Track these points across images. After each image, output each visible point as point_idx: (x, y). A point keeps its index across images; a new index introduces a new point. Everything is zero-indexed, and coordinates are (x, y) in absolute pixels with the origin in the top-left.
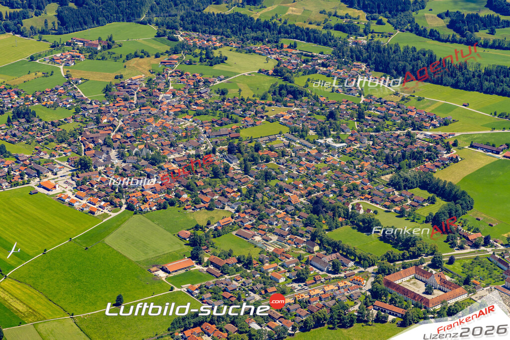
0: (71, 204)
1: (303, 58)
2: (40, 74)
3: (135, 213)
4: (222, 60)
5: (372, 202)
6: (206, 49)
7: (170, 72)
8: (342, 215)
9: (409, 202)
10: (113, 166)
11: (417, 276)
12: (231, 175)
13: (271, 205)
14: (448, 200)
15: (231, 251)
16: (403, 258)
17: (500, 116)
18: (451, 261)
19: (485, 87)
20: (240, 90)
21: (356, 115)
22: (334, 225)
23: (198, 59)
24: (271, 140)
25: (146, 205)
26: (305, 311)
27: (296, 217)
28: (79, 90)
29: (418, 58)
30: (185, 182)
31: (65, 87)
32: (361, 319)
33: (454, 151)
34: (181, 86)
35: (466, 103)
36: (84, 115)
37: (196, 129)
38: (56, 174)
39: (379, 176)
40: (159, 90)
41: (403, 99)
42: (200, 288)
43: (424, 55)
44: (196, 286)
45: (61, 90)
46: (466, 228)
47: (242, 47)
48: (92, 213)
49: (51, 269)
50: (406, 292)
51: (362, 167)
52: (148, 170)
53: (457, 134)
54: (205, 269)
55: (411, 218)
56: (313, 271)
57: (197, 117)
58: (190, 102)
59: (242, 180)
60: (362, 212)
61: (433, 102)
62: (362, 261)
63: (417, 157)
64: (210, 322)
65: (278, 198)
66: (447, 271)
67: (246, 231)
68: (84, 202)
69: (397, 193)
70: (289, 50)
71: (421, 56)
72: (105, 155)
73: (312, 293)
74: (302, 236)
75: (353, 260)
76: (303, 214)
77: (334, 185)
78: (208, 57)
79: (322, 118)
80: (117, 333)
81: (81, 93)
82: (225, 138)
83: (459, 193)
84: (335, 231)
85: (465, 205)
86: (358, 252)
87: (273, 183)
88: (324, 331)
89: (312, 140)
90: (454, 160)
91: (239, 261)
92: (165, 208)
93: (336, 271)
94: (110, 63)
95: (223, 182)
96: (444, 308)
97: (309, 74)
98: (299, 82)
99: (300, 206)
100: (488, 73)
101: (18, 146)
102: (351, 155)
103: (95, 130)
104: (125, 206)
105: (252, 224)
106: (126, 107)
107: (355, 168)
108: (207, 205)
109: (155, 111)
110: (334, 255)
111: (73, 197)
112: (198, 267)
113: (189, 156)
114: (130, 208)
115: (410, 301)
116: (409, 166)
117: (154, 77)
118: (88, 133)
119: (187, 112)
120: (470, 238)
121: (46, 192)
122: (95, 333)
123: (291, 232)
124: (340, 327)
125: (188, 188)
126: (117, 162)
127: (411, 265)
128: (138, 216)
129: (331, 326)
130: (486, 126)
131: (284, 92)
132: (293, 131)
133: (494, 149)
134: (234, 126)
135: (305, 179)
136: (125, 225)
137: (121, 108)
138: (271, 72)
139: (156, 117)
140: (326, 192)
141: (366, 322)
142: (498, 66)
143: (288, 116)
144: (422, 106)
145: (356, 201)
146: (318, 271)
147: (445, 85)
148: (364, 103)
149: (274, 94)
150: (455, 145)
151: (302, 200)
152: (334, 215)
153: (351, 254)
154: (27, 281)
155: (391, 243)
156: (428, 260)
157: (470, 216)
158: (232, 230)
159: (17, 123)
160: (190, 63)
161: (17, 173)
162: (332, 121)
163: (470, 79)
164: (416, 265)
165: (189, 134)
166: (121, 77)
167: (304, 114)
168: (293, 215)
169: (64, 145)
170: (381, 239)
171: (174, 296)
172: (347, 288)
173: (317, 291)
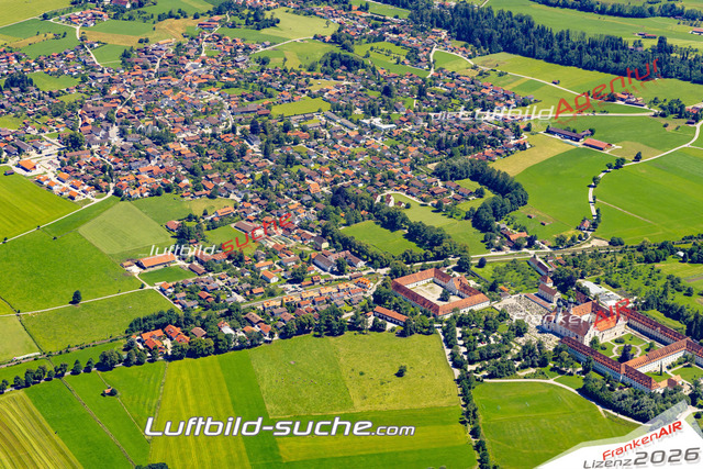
0: (49, 188)
1: (373, 22)
2: (51, 36)
3: (122, 200)
4: (273, 23)
5: (408, 194)
6: (257, 9)
7: (206, 36)
8: (366, 207)
9: (453, 193)
10: (110, 144)
11: (436, 280)
12: (246, 158)
13: (286, 194)
16: (425, 258)
18: (482, 264)
19: (585, 62)
20: (285, 60)
21: (416, 91)
23: (243, 22)
24: (306, 119)
25: (137, 191)
26: (292, 315)
27: (311, 209)
28: (92, 56)
29: (512, 26)
30: (190, 164)
31: (76, 51)
32: (355, 326)
33: (525, 136)
34: (216, 53)
35: (556, 81)
36: (91, 85)
37: (221, 103)
38: (40, 153)
39: (425, 164)
40: (188, 57)
41: (480, 75)
42: (174, 286)
43: (521, 21)
44: (171, 284)
45: (71, 54)
46: (512, 226)
47: (302, 8)
48: (72, 198)
50: (415, 297)
51: (407, 153)
52: (150, 150)
54: (188, 265)
55: (449, 213)
56: (315, 271)
57: (225, 91)
58: (221, 72)
59: (258, 165)
60: (391, 204)
61: (516, 79)
62: (374, 261)
63: (477, 143)
64: (176, 325)
65: (295, 186)
66: (474, 275)
67: (248, 224)
68: (66, 185)
69: (440, 184)
70: (359, 13)
71: (515, 22)
72: (103, 132)
73: (306, 295)
74: (312, 231)
75: (364, 260)
76: (320, 205)
77: (367, 173)
78: (257, 20)
79: (375, 94)
80: (66, 333)
81: (95, 59)
82: (252, 115)
83: (512, 185)
84: (354, 226)
85: (515, 199)
86: (371, 250)
87: (295, 169)
88: (308, 339)
89: (355, 119)
90: (521, 147)
92: (158, 194)
93: (341, 272)
94: (138, 24)
95: (235, 166)
96: (455, 317)
97: (374, 41)
98: (359, 51)
99: (319, 196)
100: (593, 44)
101: (5, 118)
102: (398, 138)
103: (100, 102)
104: (112, 191)
105: (257, 216)
106: (142, 76)
107: (398, 154)
108: (208, 192)
109: (175, 82)
110: (343, 253)
111: (55, 180)
112: (181, 263)
113: (203, 135)
114: (117, 193)
115: (418, 308)
116: (464, 153)
117: (186, 41)
118: (89, 106)
119: (215, 84)
120: (512, 238)
121: (24, 172)
122: (40, 333)
123: (300, 226)
124: (327, 334)
125: (192, 172)
126: (115, 140)
127: (431, 266)
128: (126, 203)
129: (317, 333)
131: (336, 62)
132: (336, 108)
133: (574, 135)
134: (267, 101)
135: (334, 165)
136: (105, 213)
137: (138, 77)
138: (328, 38)
139: (176, 89)
140: (355, 181)
141: (360, 330)
142: (607, 37)
143: (334, 91)
144: (502, 82)
145: (390, 192)
146: (320, 270)
147: (537, 57)
148: (433, 78)
149: (325, 65)
150: (528, 129)
151: (325, 189)
152: (356, 208)
153: (364, 253)
155: (417, 242)
156: (453, 261)
157: (521, 212)
158: (232, 222)
159: (9, 92)
160: (233, 26)
162: (386, 98)
163: (567, 51)
165: (210, 109)
166: (147, 41)
167: (355, 89)
168: (308, 206)
169: (59, 119)
170: (406, 236)
171: (143, 295)
172: (349, 291)
173: (312, 293)
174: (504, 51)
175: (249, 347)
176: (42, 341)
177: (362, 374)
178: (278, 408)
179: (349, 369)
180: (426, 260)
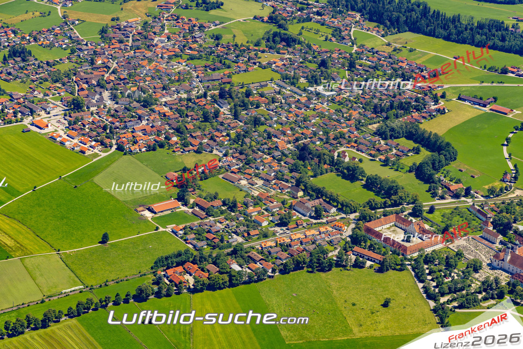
0: (62, 143)
1: (299, 6)
2: (37, 14)
3: (125, 154)
4: (219, 5)
5: (358, 150)
7: (166, 16)
8: (328, 162)
9: (394, 151)
10: (105, 106)
11: (397, 223)
12: (220, 119)
13: (259, 150)
14: (432, 151)
15: (217, 194)
16: (385, 205)
17: (489, 69)
18: (432, 210)
19: (476, 41)
20: (234, 36)
21: (347, 64)
22: (319, 171)
23: (194, 4)
24: (262, 86)
25: (136, 146)
26: (285, 254)
27: (282, 163)
28: (75, 31)
29: (413, 10)
30: (175, 125)
31: (61, 27)
32: (340, 263)
33: (442, 103)
34: (177, 30)
35: (457, 56)
36: (79, 56)
37: (189, 73)
38: (49, 113)
39: (366, 125)
40: (155, 33)
41: (395, 50)
42: (184, 229)
43: (419, 6)
44: (181, 227)
45: (57, 30)
46: (448, 178)
48: (83, 152)
49: (40, 205)
51: (350, 116)
52: (140, 112)
53: (446, 86)
54: (191, 210)
55: (395, 167)
56: (296, 216)
57: (190, 61)
58: (184, 46)
59: (232, 125)
60: (347, 159)
61: (424, 54)
62: (344, 208)
63: (405, 107)
64: (192, 262)
65: (266, 144)
66: (427, 220)
67: (233, 175)
68: (76, 141)
69: (382, 142)
71: (415, 7)
72: (97, 96)
73: (294, 237)
74: (287, 181)
75: (335, 207)
76: (289, 160)
77: (321, 133)
78: (204, 2)
79: (313, 66)
80: (102, 269)
81: (77, 34)
82: (217, 83)
83: (443, 144)
84: (319, 177)
85: (448, 156)
86: (341, 199)
87: (262, 128)
88: (303, 274)
89: (302, 87)
90: (441, 112)
91: (224, 204)
92: (154, 149)
93: (318, 216)
94: (107, 5)
95: (212, 126)
96: (421, 256)
97: (303, 22)
98: (293, 29)
99: (286, 152)
100: (481, 26)
101: (13, 84)
102: (340, 103)
103: (89, 71)
104: (115, 147)
105: (239, 169)
106: (121, 49)
107: (343, 116)
108: (195, 148)
109: (149, 54)
110: (317, 201)
111: (65, 136)
112: (184, 208)
113: (181, 100)
114: (120, 148)
115: (389, 248)
116: (397, 116)
117: (150, 20)
118: (82, 74)
119: (181, 56)
120: (452, 188)
121: (38, 130)
122: (80, 269)
123: (276, 178)
124: (318, 271)
125: (178, 131)
126: (109, 103)
127: (392, 213)
128: (128, 157)
129: (310, 269)
130: (475, 79)
131: (277, 39)
132: (285, 78)
133: (481, 102)
134: (227, 71)
135: (293, 125)
136: (114, 165)
137: (116, 50)
138: (266, 19)
139: (150, 60)
140: (313, 139)
141: (344, 266)
142: (491, 20)
143: (280, 63)
144: (413, 57)
145: (342, 149)
146: (300, 216)
147: (437, 37)
148: (357, 53)
149: (268, 40)
150: (443, 96)
151: (289, 146)
152: (320, 162)
153: (334, 200)
154: (16, 217)
155: (374, 191)
156: (409, 209)
157: (453, 167)
158: (219, 174)
159: (13, 61)
160: (186, 8)
161: (11, 111)
162: (323, 69)
163: (462, 32)
164: (397, 213)
165: (182, 78)
166: (118, 19)
167: (296, 61)
168: (279, 160)
169: (58, 85)
170: (365, 186)
171: (159, 237)
172: (328, 233)
173: (299, 235)
174: (409, 31)
175: (256, 282)
176: (82, 276)
177: (354, 305)
178: (291, 334)
179: (343, 301)
180: (386, 207)
